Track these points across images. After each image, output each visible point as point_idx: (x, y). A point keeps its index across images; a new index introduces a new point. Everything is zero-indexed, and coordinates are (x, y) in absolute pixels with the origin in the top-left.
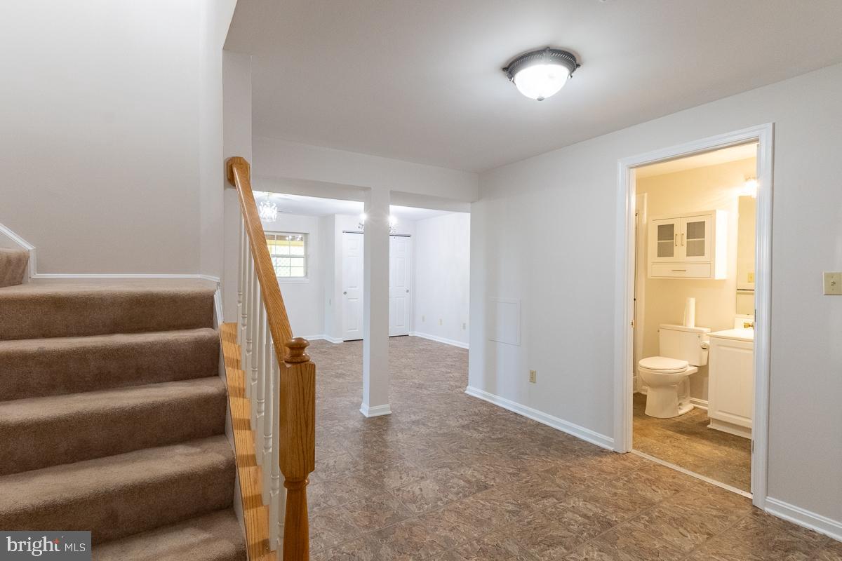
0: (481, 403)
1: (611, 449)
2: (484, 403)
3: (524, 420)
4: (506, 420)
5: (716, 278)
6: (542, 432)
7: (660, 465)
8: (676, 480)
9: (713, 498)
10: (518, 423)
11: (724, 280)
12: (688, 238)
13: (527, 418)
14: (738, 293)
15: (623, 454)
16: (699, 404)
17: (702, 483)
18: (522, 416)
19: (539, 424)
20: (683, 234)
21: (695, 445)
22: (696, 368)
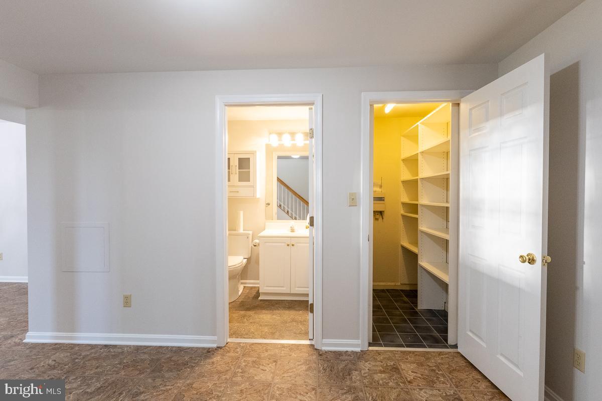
0: (53, 349)
1: (215, 346)
2: (57, 347)
3: (120, 350)
4: (97, 359)
5: (258, 196)
6: (146, 356)
7: (253, 344)
8: (269, 353)
9: (295, 356)
10: (114, 356)
11: (260, 198)
12: (239, 169)
13: (122, 347)
15: (225, 346)
16: (245, 283)
17: (283, 346)
18: (115, 346)
19: (138, 348)
20: (236, 166)
21: (261, 316)
22: (246, 260)
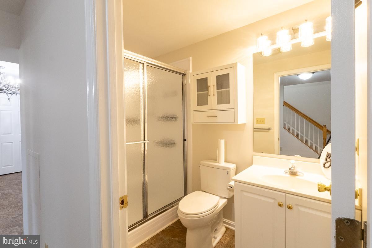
5: (239, 123)
11: (245, 124)
12: (217, 89)
14: (254, 131)
20: (214, 86)
22: (226, 200)
